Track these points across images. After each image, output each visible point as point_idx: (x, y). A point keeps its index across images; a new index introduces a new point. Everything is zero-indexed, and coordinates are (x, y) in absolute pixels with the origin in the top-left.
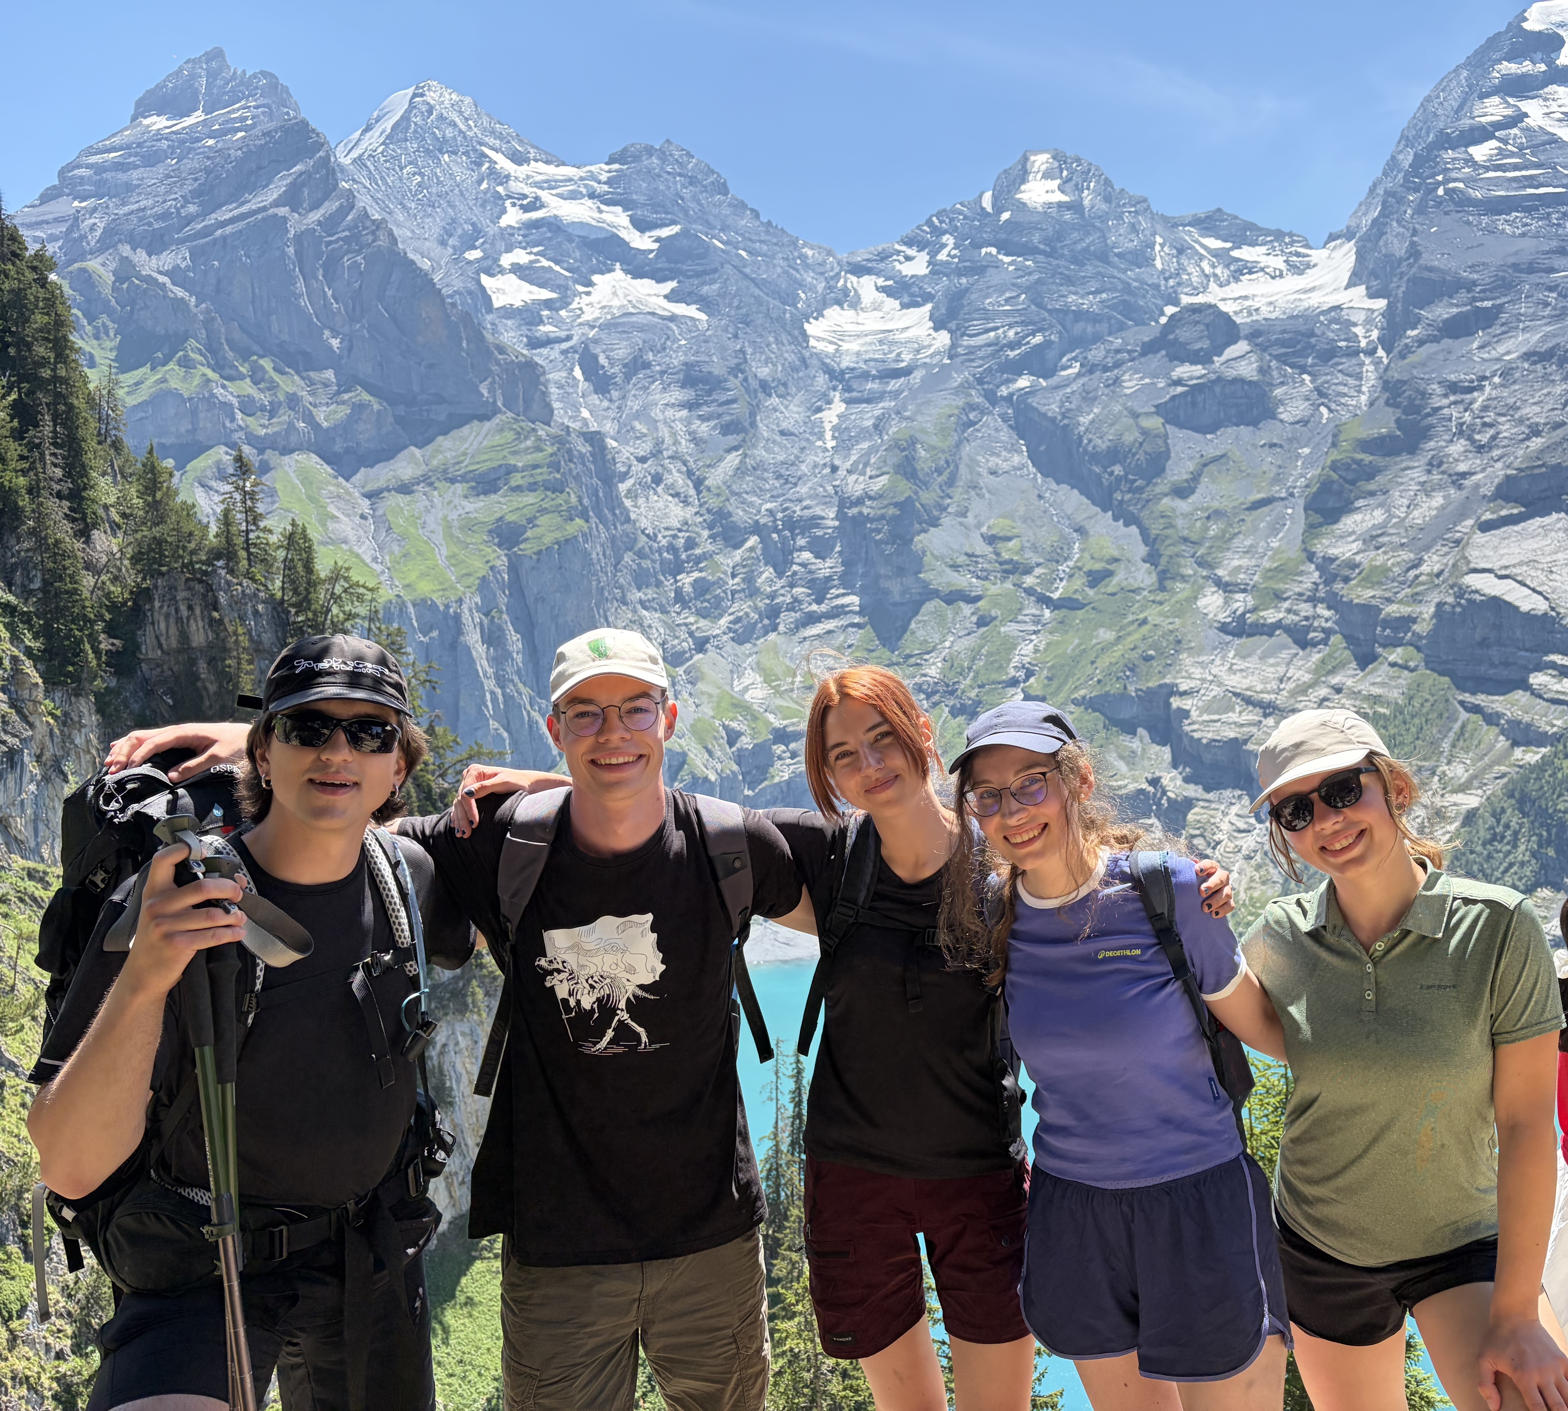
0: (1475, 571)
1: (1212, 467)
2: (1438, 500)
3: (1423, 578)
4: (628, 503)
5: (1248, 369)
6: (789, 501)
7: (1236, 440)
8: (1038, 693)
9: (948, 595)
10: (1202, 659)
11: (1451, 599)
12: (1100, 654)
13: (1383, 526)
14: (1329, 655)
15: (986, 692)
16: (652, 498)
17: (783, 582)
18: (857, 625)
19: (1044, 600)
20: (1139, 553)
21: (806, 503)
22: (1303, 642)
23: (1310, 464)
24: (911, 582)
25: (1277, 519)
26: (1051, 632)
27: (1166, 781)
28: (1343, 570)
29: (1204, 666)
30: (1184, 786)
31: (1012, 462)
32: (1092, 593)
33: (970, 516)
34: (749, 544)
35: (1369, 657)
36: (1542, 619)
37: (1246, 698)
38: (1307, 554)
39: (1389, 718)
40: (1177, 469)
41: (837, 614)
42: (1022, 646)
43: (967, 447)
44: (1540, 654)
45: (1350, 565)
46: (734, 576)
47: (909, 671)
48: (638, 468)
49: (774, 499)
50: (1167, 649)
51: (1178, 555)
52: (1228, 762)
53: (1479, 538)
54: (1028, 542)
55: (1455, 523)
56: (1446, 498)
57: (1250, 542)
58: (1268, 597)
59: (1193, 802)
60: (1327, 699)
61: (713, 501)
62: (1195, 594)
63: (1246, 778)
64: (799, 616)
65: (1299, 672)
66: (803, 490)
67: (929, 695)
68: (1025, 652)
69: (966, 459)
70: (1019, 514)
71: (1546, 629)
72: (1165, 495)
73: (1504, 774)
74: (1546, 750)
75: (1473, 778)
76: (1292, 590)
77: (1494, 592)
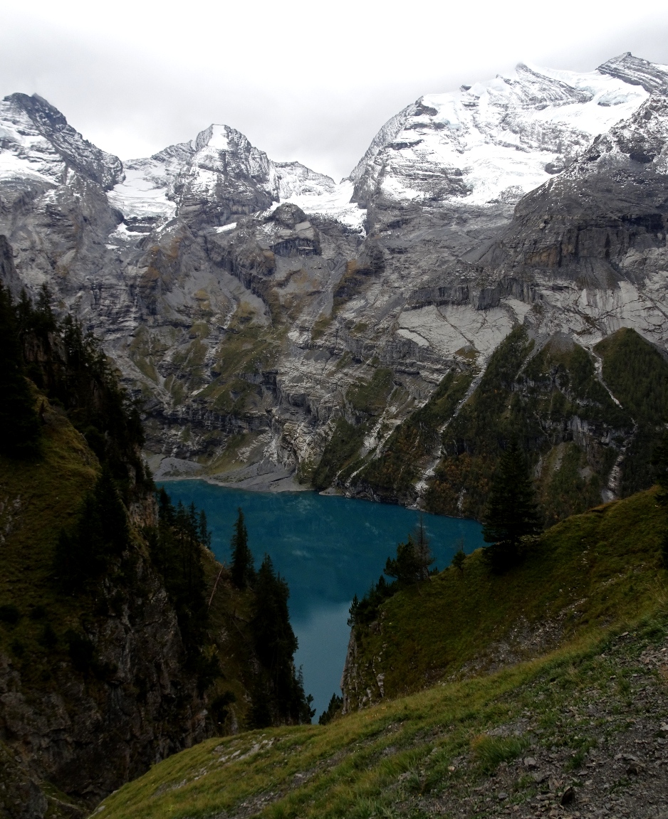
0: (402, 328)
1: (295, 275)
2: (386, 298)
3: (381, 330)
4: (18, 270)
5: (310, 234)
6: (99, 275)
7: (304, 265)
8: (218, 370)
9: (176, 324)
10: (290, 359)
11: (391, 340)
12: (246, 355)
13: (364, 307)
14: (343, 360)
15: (194, 370)
16: (30, 270)
17: (95, 313)
18: (132, 336)
19: (220, 329)
20: (263, 310)
21: (108, 277)
22: (332, 354)
23: (335, 278)
24: (158, 317)
25: (321, 300)
26: (223, 343)
27: (274, 411)
28: (348, 325)
29: (290, 362)
30: (282, 414)
31: (205, 266)
32: (242, 327)
33: (186, 288)
34: (79, 294)
35: (358, 361)
36: (427, 349)
37: (308, 376)
38: (334, 317)
39: (367, 387)
40: (280, 275)
41: (123, 330)
42: (210, 349)
43: (185, 257)
44: (425, 364)
45: (351, 322)
46: (71, 309)
47: (157, 358)
48: (23, 254)
49: (91, 274)
50: (275, 355)
51: (280, 313)
52: (301, 403)
53: (403, 315)
54: (213, 302)
55: (394, 307)
56: (390, 297)
57: (310, 310)
58: (318, 333)
59: (286, 420)
60: (342, 378)
61: (61, 272)
62: (287, 330)
63: (308, 411)
64: (103, 330)
65: (331, 366)
66: (106, 271)
67: (167, 370)
68: (212, 352)
69: (184, 263)
70: (209, 289)
71: (428, 353)
72: (274, 286)
73: (411, 411)
74: (427, 402)
75: (399, 412)
76: (328, 331)
77: (409, 337)
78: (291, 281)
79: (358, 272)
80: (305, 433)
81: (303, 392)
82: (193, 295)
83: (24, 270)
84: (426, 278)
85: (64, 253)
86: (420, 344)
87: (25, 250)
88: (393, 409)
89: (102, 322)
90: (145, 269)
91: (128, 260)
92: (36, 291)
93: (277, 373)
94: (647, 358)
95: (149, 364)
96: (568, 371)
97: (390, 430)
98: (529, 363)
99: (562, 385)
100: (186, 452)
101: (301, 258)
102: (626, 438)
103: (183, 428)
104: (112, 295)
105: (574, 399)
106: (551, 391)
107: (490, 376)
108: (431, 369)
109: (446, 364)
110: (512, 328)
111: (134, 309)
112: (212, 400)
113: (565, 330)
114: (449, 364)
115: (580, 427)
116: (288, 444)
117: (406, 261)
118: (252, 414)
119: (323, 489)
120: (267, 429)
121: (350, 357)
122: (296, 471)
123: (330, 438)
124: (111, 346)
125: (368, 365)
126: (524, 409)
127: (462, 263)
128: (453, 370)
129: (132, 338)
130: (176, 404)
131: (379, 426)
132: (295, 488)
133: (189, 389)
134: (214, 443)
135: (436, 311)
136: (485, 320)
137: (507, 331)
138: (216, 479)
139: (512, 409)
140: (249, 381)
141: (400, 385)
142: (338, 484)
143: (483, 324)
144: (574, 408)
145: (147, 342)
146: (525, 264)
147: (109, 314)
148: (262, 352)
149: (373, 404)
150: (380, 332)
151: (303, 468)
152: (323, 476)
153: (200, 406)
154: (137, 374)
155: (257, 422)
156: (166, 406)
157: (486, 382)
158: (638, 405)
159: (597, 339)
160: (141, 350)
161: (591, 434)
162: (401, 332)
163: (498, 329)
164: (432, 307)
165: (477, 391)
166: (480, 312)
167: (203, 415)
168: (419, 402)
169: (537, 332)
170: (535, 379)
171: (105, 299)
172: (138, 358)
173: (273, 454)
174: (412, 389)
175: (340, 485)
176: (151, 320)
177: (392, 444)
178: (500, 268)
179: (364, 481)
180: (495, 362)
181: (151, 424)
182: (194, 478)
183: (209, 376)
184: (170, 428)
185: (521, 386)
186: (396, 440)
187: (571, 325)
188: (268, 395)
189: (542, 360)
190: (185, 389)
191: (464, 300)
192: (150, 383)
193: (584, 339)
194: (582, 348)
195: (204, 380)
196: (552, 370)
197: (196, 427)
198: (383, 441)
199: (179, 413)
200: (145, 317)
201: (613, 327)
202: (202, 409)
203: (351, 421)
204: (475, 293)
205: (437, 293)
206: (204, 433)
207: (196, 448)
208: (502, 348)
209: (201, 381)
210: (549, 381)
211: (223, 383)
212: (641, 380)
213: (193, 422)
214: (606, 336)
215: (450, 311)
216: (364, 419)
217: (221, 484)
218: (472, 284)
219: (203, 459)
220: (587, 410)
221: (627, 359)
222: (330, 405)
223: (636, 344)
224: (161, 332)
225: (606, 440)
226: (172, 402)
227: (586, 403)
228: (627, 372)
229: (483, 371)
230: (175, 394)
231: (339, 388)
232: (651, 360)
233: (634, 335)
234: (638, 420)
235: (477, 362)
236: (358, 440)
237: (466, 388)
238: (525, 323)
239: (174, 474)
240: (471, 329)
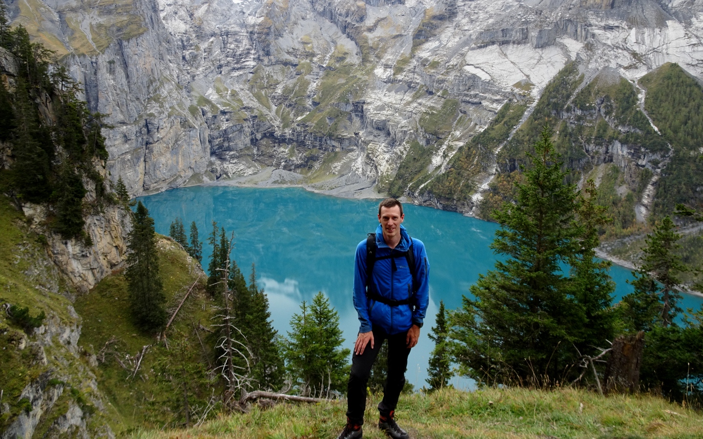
0: (468, 65)
1: (382, 22)
2: (457, 39)
3: (450, 66)
4: (164, 22)
6: (226, 24)
7: (390, 13)
8: (317, 101)
9: (286, 64)
10: (375, 91)
11: (459, 75)
12: (340, 88)
13: (438, 47)
14: (418, 92)
15: (299, 100)
16: (173, 20)
17: (224, 55)
18: (251, 73)
19: (320, 67)
20: (355, 52)
21: (233, 26)
22: (410, 87)
23: (414, 24)
24: (272, 57)
25: (403, 42)
26: (322, 79)
27: (360, 134)
28: (424, 62)
29: (375, 94)
30: (367, 136)
31: (310, 15)
32: (338, 65)
33: (294, 34)
34: (211, 40)
35: (431, 93)
36: (488, 83)
37: (390, 106)
38: (412, 56)
39: (436, 115)
40: (369, 22)
41: (244, 68)
42: (312, 83)
43: (294, 8)
44: (486, 95)
45: (426, 60)
46: (205, 52)
47: (271, 91)
48: (168, 8)
49: (220, 23)
50: (363, 87)
51: (369, 53)
52: (382, 128)
53: (470, 53)
54: (315, 45)
55: (462, 48)
56: (460, 38)
57: (394, 50)
58: (399, 70)
59: (370, 141)
60: (416, 107)
61: (197, 23)
62: (373, 69)
63: (389, 134)
64: (229, 68)
65: (408, 97)
66: (232, 21)
67: (278, 100)
68: (313, 86)
69: (293, 13)
70: (312, 35)
71: (489, 86)
72: (364, 31)
73: (472, 135)
74: (486, 127)
75: (462, 136)
76: (407, 68)
77: (474, 73)
78: (379, 27)
79: (434, 17)
80: (385, 152)
81: (384, 118)
82: (299, 39)
83: (169, 21)
84: (491, 21)
85: (200, 7)
86: (483, 79)
87: (170, 5)
88: (458, 133)
89: (228, 62)
90: (262, 19)
91: (249, 12)
92: (178, 38)
93: (364, 103)
94: (688, 90)
95: (264, 95)
96: (612, 101)
97: (453, 151)
98: (578, 95)
99: (607, 113)
100: (291, 165)
101: (387, 7)
102: (662, 161)
103: (290, 146)
104: (236, 41)
105: (616, 126)
106: (596, 119)
107: (542, 105)
108: (491, 99)
109: (505, 95)
110: (565, 64)
111: (253, 52)
112: (312, 124)
113: (613, 65)
114: (507, 95)
115: (620, 151)
116: (370, 160)
117: (475, 7)
118: (342, 136)
120: (355, 148)
121: (424, 90)
122: (377, 183)
123: (404, 156)
124: (235, 81)
125: (439, 96)
126: (571, 135)
127: (524, 7)
128: (510, 100)
129: (251, 75)
130: (284, 127)
131: (445, 147)
132: (374, 196)
133: (294, 116)
134: (313, 158)
135: (498, 50)
136: (541, 57)
137: (560, 66)
138: (313, 187)
139: (560, 134)
140: (342, 109)
141: (465, 113)
142: (409, 193)
143: (539, 60)
144: (616, 134)
145: (263, 78)
146: (581, 6)
147: (234, 56)
148: (353, 86)
149: (441, 129)
150: (450, 68)
151: (381, 180)
152: (397, 187)
154: (255, 104)
155: (347, 142)
156: (277, 129)
157: (538, 111)
158: (676, 132)
159: (642, 72)
160: (258, 84)
161: (630, 157)
162: (467, 68)
163: (552, 65)
164: (495, 46)
165: (530, 118)
166: (537, 50)
167: (305, 136)
168: (480, 127)
169: (587, 67)
170: (582, 108)
171: (231, 43)
172: (256, 90)
173: (359, 168)
174: (474, 116)
175: (411, 194)
176: (266, 60)
177: (454, 162)
178: (558, 10)
179: (430, 192)
180: (548, 94)
181: (265, 143)
182: (296, 186)
183: (311, 105)
184: (279, 146)
185: (569, 114)
186: (458, 159)
187: (619, 61)
188: (357, 121)
189: (590, 92)
190: (291, 116)
191: (524, 39)
192: (265, 111)
193: (631, 73)
194: (627, 81)
195: (306, 108)
196: (598, 101)
197: (299, 146)
198: (447, 159)
199: (287, 134)
200: (261, 58)
201: (658, 62)
202: (304, 131)
204: (534, 34)
205: (500, 34)
206: (306, 151)
207: (300, 162)
208: (554, 82)
209: (305, 109)
210: (595, 109)
211: (320, 111)
212: (680, 110)
213: (297, 141)
214: (651, 70)
215: (510, 49)
216: (432, 141)
217: (316, 191)
218: (531, 26)
219: (304, 171)
220: (627, 136)
221: (668, 91)
222: (405, 129)
223: (679, 77)
224: (273, 69)
225: (642, 162)
226: (281, 125)
227: (627, 129)
228: (667, 103)
229: (537, 101)
230: (284, 119)
231: (414, 116)
232: (691, 92)
233: (677, 69)
234: (674, 145)
235: (531, 94)
236: (427, 158)
237: (520, 116)
238: (576, 59)
239: (281, 183)
240: (528, 65)
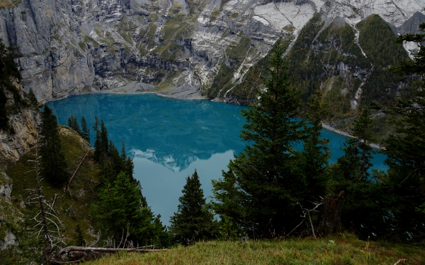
0: (255, 15)
3: (245, 16)
8: (162, 39)
9: (141, 14)
10: (198, 32)
11: (250, 22)
12: (176, 30)
13: (237, 4)
14: (225, 33)
15: (150, 38)
17: (100, 8)
18: (119, 20)
19: (163, 16)
20: (185, 6)
22: (220, 30)
24: (131, 10)
25: (215, 1)
26: (165, 24)
27: (190, 60)
28: (228, 14)
29: (199, 34)
30: (194, 61)
32: (174, 15)
35: (233, 33)
36: (268, 27)
37: (207, 41)
38: (221, 10)
39: (236, 47)
41: (114, 17)
42: (158, 27)
44: (267, 34)
45: (230, 12)
46: (87, 6)
47: (132, 32)
50: (190, 30)
51: (194, 8)
52: (203, 56)
53: (257, 8)
54: (159, 2)
55: (252, 4)
57: (209, 6)
58: (213, 19)
59: (196, 64)
60: (224, 42)
62: (197, 17)
63: (207, 59)
64: (104, 17)
65: (219, 36)
67: (137, 38)
68: (159, 29)
71: (268, 29)
73: (258, 60)
74: (266, 55)
75: (252, 60)
76: (218, 17)
77: (259, 20)
80: (205, 71)
81: (204, 49)
86: (265, 24)
88: (249, 59)
89: (103, 13)
93: (192, 40)
94: (384, 31)
95: (128, 35)
96: (340, 38)
97: (247, 69)
98: (321, 34)
99: (337, 45)
100: (147, 80)
102: (367, 74)
103: (146, 68)
105: (342, 53)
106: (331, 49)
107: (299, 41)
108: (269, 37)
109: (277, 35)
110: (314, 15)
111: (119, 6)
112: (159, 54)
113: (341, 15)
114: (279, 34)
115: (344, 68)
116: (196, 76)
118: (179, 61)
119: (213, 98)
120: (187, 68)
121: (228, 31)
122: (201, 90)
123: (217, 73)
124: (108, 26)
125: (238, 35)
126: (316, 58)
128: (281, 38)
129: (119, 21)
130: (142, 56)
131: (241, 67)
132: (199, 98)
133: (148, 48)
134: (160, 75)
135: (274, 6)
136: (299, 10)
137: (311, 16)
138: (161, 93)
139: (310, 58)
140: (178, 44)
141: (253, 45)
142: (220, 96)
143: (298, 12)
144: (342, 58)
145: (126, 24)
147: (107, 9)
148: (184, 29)
149: (239, 56)
150: (244, 18)
151: (204, 88)
152: (213, 92)
153: (154, 57)
154: (122, 41)
155: (182, 65)
156: (137, 57)
157: (297, 44)
158: (375, 56)
159: (358, 20)
160: (124, 28)
161: (349, 71)
162: (255, 17)
163: (306, 15)
164: (272, 3)
165: (292, 49)
166: (297, 6)
167: (155, 61)
168: (263, 55)
169: (326, 17)
170: (323, 42)
172: (122, 32)
173: (189, 81)
174: (259, 48)
175: (221, 97)
176: (128, 12)
177: (247, 76)
179: (233, 95)
180: (303, 33)
181: (130, 66)
182: (151, 92)
183: (158, 41)
184: (139, 68)
185: (315, 46)
186: (250, 74)
187: (345, 13)
188: (187, 51)
189: (327, 32)
190: (146, 48)
192: (129, 45)
193: (352, 20)
194: (349, 26)
195: (156, 43)
196: (332, 38)
197: (152, 67)
198: (243, 75)
199: (144, 60)
200: (125, 10)
201: (367, 13)
202: (155, 58)
203: (228, 64)
206: (156, 71)
207: (152, 78)
208: (307, 25)
209: (154, 44)
210: (330, 43)
211: (164, 45)
212: (379, 43)
213: (150, 65)
214: (363, 19)
215: (281, 5)
216: (234, 63)
217: (164, 96)
219: (156, 83)
220: (348, 59)
221: (372, 31)
222: (218, 56)
223: (379, 23)
224: (133, 18)
225: (356, 74)
226: (140, 55)
227: (348, 55)
228: (371, 38)
229: (296, 38)
230: (141, 51)
231: (223, 48)
232: (386, 32)
233: (378, 18)
234: (374, 64)
235: (293, 34)
236: (231, 74)
237: (286, 47)
238: (320, 12)
239: (142, 91)
240: (292, 15)
